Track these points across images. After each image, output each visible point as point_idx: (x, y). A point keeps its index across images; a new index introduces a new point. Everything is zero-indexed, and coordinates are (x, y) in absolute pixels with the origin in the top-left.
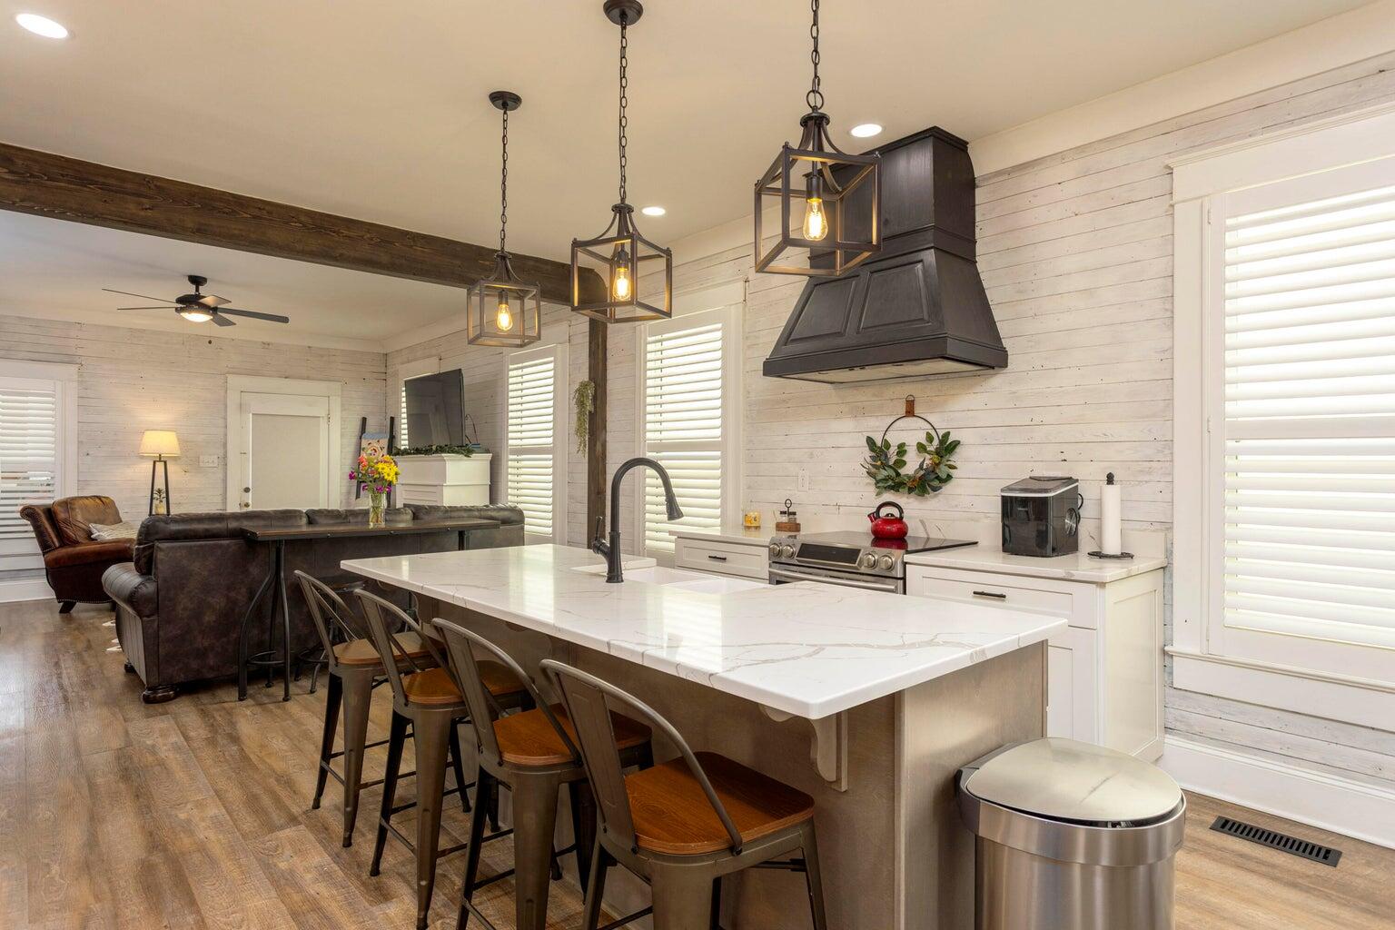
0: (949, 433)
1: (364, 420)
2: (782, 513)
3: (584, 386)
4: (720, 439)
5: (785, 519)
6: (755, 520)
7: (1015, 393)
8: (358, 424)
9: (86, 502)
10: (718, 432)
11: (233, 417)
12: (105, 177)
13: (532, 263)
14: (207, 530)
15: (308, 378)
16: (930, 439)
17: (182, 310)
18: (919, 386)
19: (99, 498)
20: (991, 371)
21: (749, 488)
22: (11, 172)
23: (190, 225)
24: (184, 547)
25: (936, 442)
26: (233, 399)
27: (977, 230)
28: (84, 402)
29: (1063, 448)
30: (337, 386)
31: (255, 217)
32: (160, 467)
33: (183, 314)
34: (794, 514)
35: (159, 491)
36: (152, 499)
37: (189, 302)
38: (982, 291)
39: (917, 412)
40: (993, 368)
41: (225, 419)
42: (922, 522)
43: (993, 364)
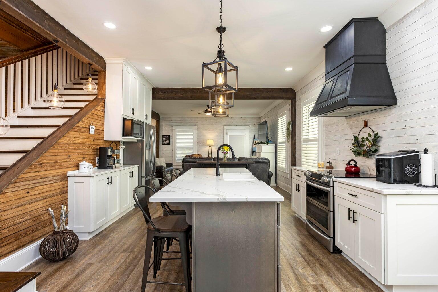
0: (378, 133)
1: (255, 135)
2: (328, 163)
3: (289, 123)
4: (317, 138)
5: (328, 165)
6: (321, 165)
7: (400, 115)
8: (253, 136)
9: (196, 155)
10: (317, 136)
11: (225, 135)
12: (175, 90)
13: (270, 90)
14: (193, 161)
15: (241, 125)
16: (370, 135)
17: (205, 113)
18: (369, 115)
19: (198, 154)
20: (391, 107)
21: (325, 154)
22: (162, 93)
23: (189, 96)
24: (188, 164)
25: (373, 137)
26: (225, 131)
27: (387, 50)
28: (199, 134)
29: (417, 137)
30: (248, 127)
31: (202, 92)
32: (210, 147)
33: (206, 114)
34: (331, 163)
35: (210, 153)
36: (209, 155)
37: (207, 111)
38: (388, 74)
39: (369, 125)
40: (392, 106)
41: (223, 136)
42: (369, 168)
43: (392, 105)
